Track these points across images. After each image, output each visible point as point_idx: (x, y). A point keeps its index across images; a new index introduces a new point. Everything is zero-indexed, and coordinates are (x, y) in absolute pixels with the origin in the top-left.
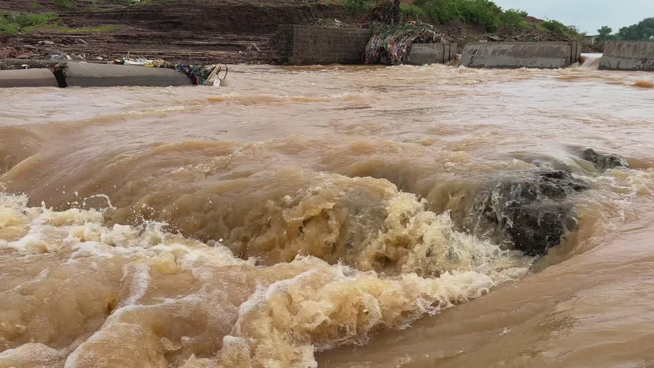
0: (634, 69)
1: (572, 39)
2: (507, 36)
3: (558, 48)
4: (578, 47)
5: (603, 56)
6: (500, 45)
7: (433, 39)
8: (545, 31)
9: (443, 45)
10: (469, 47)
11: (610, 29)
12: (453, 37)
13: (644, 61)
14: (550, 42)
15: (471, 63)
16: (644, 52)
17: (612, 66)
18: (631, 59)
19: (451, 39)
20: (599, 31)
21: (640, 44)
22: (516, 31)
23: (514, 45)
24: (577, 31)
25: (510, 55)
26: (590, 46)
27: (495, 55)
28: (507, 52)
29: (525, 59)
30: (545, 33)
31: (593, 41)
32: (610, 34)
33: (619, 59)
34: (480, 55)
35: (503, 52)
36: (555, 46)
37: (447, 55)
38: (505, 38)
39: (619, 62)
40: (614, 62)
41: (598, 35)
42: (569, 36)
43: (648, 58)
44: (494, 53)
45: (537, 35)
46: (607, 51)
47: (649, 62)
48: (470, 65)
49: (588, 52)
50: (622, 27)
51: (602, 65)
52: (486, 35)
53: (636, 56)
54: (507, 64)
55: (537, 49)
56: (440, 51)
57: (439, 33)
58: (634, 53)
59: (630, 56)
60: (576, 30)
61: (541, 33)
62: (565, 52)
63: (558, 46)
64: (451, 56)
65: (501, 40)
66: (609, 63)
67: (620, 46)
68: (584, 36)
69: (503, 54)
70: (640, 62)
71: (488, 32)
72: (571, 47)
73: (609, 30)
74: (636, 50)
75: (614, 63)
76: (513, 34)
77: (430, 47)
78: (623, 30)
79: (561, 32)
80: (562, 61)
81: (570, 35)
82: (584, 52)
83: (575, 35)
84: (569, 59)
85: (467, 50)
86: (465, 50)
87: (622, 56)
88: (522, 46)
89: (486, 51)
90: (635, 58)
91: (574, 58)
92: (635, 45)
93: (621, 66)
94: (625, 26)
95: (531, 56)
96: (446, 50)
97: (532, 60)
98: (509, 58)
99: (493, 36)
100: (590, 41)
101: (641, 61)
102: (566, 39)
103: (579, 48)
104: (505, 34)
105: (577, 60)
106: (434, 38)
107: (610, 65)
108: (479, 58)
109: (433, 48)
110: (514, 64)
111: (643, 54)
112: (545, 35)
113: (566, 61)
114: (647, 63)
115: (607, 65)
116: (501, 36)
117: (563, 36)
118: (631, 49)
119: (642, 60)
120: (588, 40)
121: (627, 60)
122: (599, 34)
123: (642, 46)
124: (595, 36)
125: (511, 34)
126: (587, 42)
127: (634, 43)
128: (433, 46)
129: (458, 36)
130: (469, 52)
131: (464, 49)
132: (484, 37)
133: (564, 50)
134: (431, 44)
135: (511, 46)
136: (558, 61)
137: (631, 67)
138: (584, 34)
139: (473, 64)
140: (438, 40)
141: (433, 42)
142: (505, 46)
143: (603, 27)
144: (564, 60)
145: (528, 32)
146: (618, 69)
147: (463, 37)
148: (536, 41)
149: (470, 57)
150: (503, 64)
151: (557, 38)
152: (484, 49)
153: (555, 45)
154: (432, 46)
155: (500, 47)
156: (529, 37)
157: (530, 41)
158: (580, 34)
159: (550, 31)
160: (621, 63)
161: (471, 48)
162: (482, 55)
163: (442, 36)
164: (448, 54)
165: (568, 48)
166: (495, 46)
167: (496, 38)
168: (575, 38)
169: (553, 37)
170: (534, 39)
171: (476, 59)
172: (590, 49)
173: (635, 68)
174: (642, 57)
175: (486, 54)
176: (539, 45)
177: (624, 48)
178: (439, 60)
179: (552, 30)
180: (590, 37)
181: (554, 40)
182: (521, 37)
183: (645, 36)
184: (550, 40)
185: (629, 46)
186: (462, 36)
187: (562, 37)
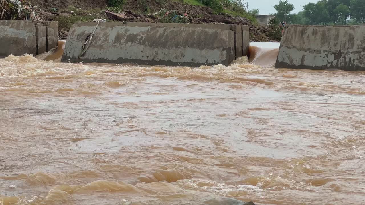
0: (324, 68)
1: (237, 19)
2: (139, 12)
3: (216, 35)
4: (244, 32)
5: (281, 46)
6: (127, 27)
7: (17, 13)
8: (197, 6)
9: (36, 24)
10: (78, 29)
11: (292, 5)
12: (52, 11)
13: (338, 55)
14: (205, 24)
15: (84, 55)
16: (335, 42)
17: (294, 63)
18: (319, 52)
19: (48, 14)
20: (276, 7)
21: (329, 29)
22: (154, 4)
23: (150, 27)
24: (245, 8)
25: (144, 44)
26: (264, 32)
27: (120, 43)
28: (139, 38)
29: (166, 51)
30: (198, 10)
31: (267, 23)
32: (292, 12)
33: (303, 53)
34: (96, 43)
35: (132, 38)
36: (211, 31)
37: (42, 40)
38: (136, 16)
39: (303, 57)
40: (296, 57)
41: (275, 15)
42: (233, 14)
43: (342, 51)
44: (118, 38)
45: (184, 13)
46: (286, 41)
47: (345, 58)
48: (81, 58)
49: (261, 40)
50: (307, 4)
51: (280, 60)
52: (106, 9)
53: (325, 48)
54: (140, 57)
55: (184, 34)
56: (30, 34)
57: (28, 4)
58: (323, 44)
59: (318, 47)
60: (242, 6)
61: (191, 8)
62: (226, 40)
63: (214, 31)
64: (50, 43)
65: (130, 19)
66: (289, 57)
67: (303, 33)
68: (255, 15)
69: (132, 42)
70: (331, 58)
71: (109, 6)
72: (235, 33)
73: (290, 8)
74: (324, 39)
75: (296, 59)
76: (149, 10)
77: (12, 27)
78: (309, 7)
79: (220, 8)
80: (222, 55)
81: (235, 13)
82: (255, 40)
83: (241, 13)
84: (232, 52)
85: (75, 33)
86: (72, 34)
87: (306, 48)
88: (161, 30)
89: (106, 36)
90: (325, 51)
91: (240, 50)
92: (324, 32)
93: (306, 63)
94: (311, 2)
95: (177, 46)
96: (40, 34)
97: (178, 51)
98: (142, 47)
99: (117, 11)
100: (263, 23)
101: (333, 56)
102: (229, 20)
103: (246, 34)
104: (135, 8)
105: (244, 52)
106: (19, 11)
107: (292, 61)
108: (95, 47)
109: (18, 28)
110: (150, 59)
111: (336, 45)
112: (198, 13)
113: (229, 54)
114: (342, 58)
115: (287, 61)
116: (129, 12)
117: (223, 14)
118: (319, 37)
119: (334, 53)
120: (261, 21)
121: (315, 54)
122: (276, 12)
123: (333, 32)
124: (271, 16)
125: (146, 10)
126: (258, 23)
127: (321, 29)
128: (18, 25)
129: (60, 10)
130: (78, 37)
131: (71, 31)
132: (103, 13)
133: (224, 37)
134: (14, 21)
135: (145, 29)
136: (217, 54)
137: (320, 64)
138: (256, 11)
139: (86, 57)
140: (26, 16)
141: (18, 19)
142: (135, 29)
143: (281, 2)
144: (225, 52)
145: (172, 7)
146: (302, 67)
147: (67, 12)
148: (184, 22)
149: (81, 44)
150: (133, 57)
151: (214, 18)
152: (102, 33)
153: (210, 29)
154: (15, 25)
155: (127, 31)
156: (171, 15)
157: (174, 21)
158: (250, 13)
159: (204, 6)
160: (306, 57)
161: (82, 31)
162: (99, 43)
163: (33, 9)
164: (44, 38)
165: (229, 33)
166: (119, 29)
167: (122, 15)
168: (241, 18)
169: (209, 15)
170: (180, 18)
171: (91, 48)
172: (263, 35)
173: (326, 66)
174: (333, 50)
175: (106, 40)
176: (186, 29)
177: (308, 37)
178: (29, 48)
179: (207, 5)
180: (264, 17)
181: (211, 21)
182: (160, 15)
183: (340, 17)
184: (205, 21)
185: (314, 33)
186: (66, 10)
187: (222, 16)
